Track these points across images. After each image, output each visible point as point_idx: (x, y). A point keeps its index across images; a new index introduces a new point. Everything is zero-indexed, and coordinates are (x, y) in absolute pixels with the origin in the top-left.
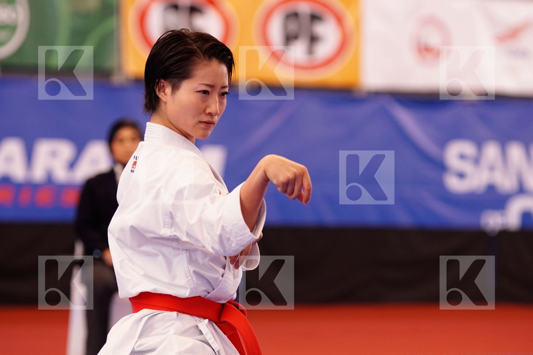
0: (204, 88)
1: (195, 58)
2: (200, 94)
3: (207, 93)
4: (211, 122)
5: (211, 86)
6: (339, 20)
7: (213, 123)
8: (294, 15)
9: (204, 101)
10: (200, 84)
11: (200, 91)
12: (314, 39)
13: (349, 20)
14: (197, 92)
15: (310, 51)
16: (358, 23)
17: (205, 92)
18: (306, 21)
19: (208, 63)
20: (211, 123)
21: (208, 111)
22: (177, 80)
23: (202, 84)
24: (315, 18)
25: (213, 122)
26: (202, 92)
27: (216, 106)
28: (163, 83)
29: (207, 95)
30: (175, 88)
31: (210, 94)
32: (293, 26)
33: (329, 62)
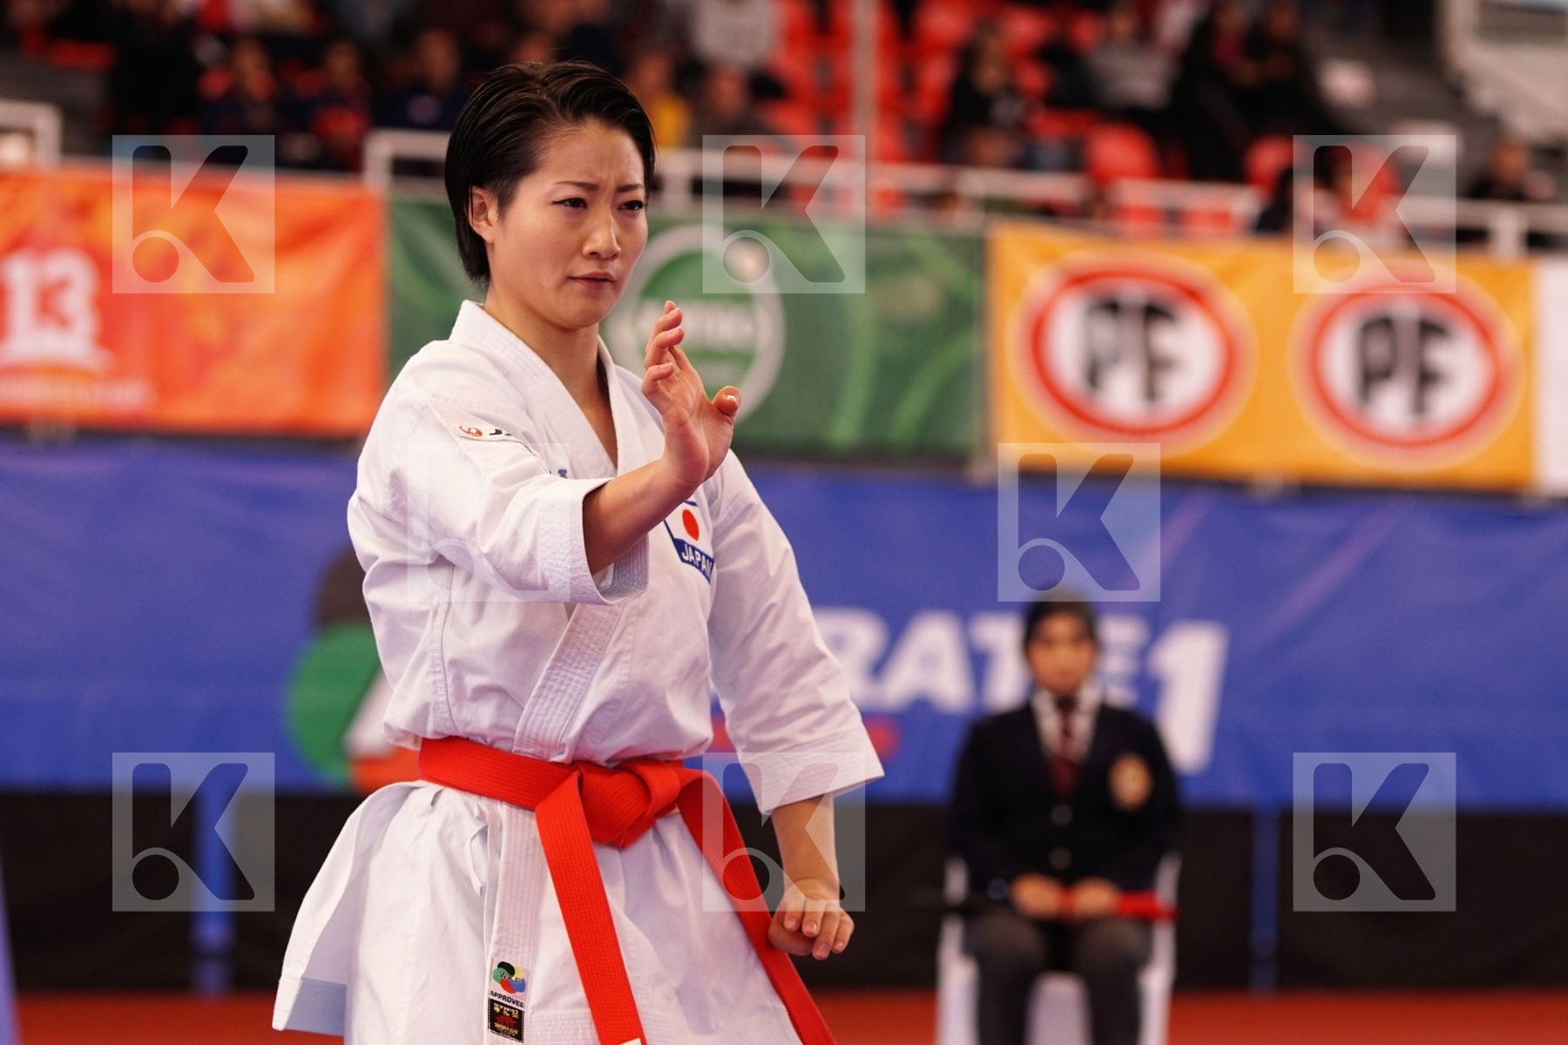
0: (571, 192)
1: (541, 120)
2: (560, 208)
3: (582, 205)
4: (601, 277)
5: (592, 188)
6: (1486, 334)
7: (608, 278)
8: (1379, 325)
9: (574, 225)
10: (560, 183)
11: (561, 202)
12: (1427, 379)
13: (1509, 335)
14: (555, 203)
15: (1419, 406)
16: (1529, 344)
17: (576, 203)
18: (1407, 336)
19: (573, 128)
20: (605, 280)
21: (587, 248)
22: (506, 182)
23: (565, 183)
24: (1430, 329)
25: (608, 274)
26: (568, 203)
27: (610, 233)
28: (481, 197)
29: (580, 209)
30: (505, 202)
31: (589, 207)
32: (1379, 349)
33: (1463, 429)
